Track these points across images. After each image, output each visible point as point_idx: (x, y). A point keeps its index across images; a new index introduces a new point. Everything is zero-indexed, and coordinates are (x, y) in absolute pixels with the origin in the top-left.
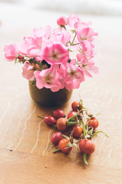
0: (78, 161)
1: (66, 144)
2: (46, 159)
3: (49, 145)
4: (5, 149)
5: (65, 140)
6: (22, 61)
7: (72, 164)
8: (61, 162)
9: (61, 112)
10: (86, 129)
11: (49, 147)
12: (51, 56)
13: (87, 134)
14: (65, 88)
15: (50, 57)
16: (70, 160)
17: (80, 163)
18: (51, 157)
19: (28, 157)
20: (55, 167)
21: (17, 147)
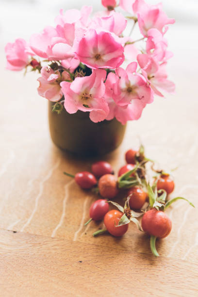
0: (140, 251)
1: (118, 219)
2: (80, 247)
3: (85, 222)
4: (4, 230)
5: (116, 213)
6: (37, 68)
7: (129, 256)
8: (108, 253)
9: (107, 165)
10: (154, 192)
11: (86, 226)
12: (92, 57)
13: (155, 202)
14: (115, 118)
15: (89, 57)
16: (125, 249)
17: (144, 254)
18: (89, 244)
19: (45, 243)
20: (98, 261)
21: (25, 225)
